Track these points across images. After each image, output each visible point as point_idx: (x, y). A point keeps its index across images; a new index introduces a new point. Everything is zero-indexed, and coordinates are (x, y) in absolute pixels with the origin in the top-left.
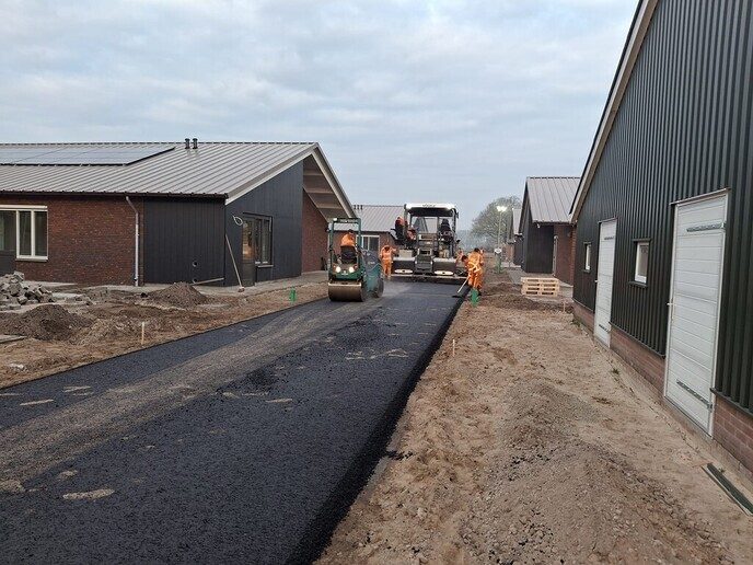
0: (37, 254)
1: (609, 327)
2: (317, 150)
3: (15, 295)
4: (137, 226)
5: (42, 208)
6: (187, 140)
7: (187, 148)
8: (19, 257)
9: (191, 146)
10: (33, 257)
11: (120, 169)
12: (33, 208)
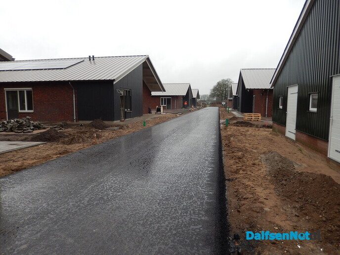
0: (28, 109)
1: (294, 131)
2: (148, 59)
3: (29, 127)
4: (74, 95)
5: (30, 89)
6: (90, 56)
7: (90, 60)
8: (20, 111)
9: (92, 59)
10: (26, 111)
11: (62, 70)
12: (25, 89)
